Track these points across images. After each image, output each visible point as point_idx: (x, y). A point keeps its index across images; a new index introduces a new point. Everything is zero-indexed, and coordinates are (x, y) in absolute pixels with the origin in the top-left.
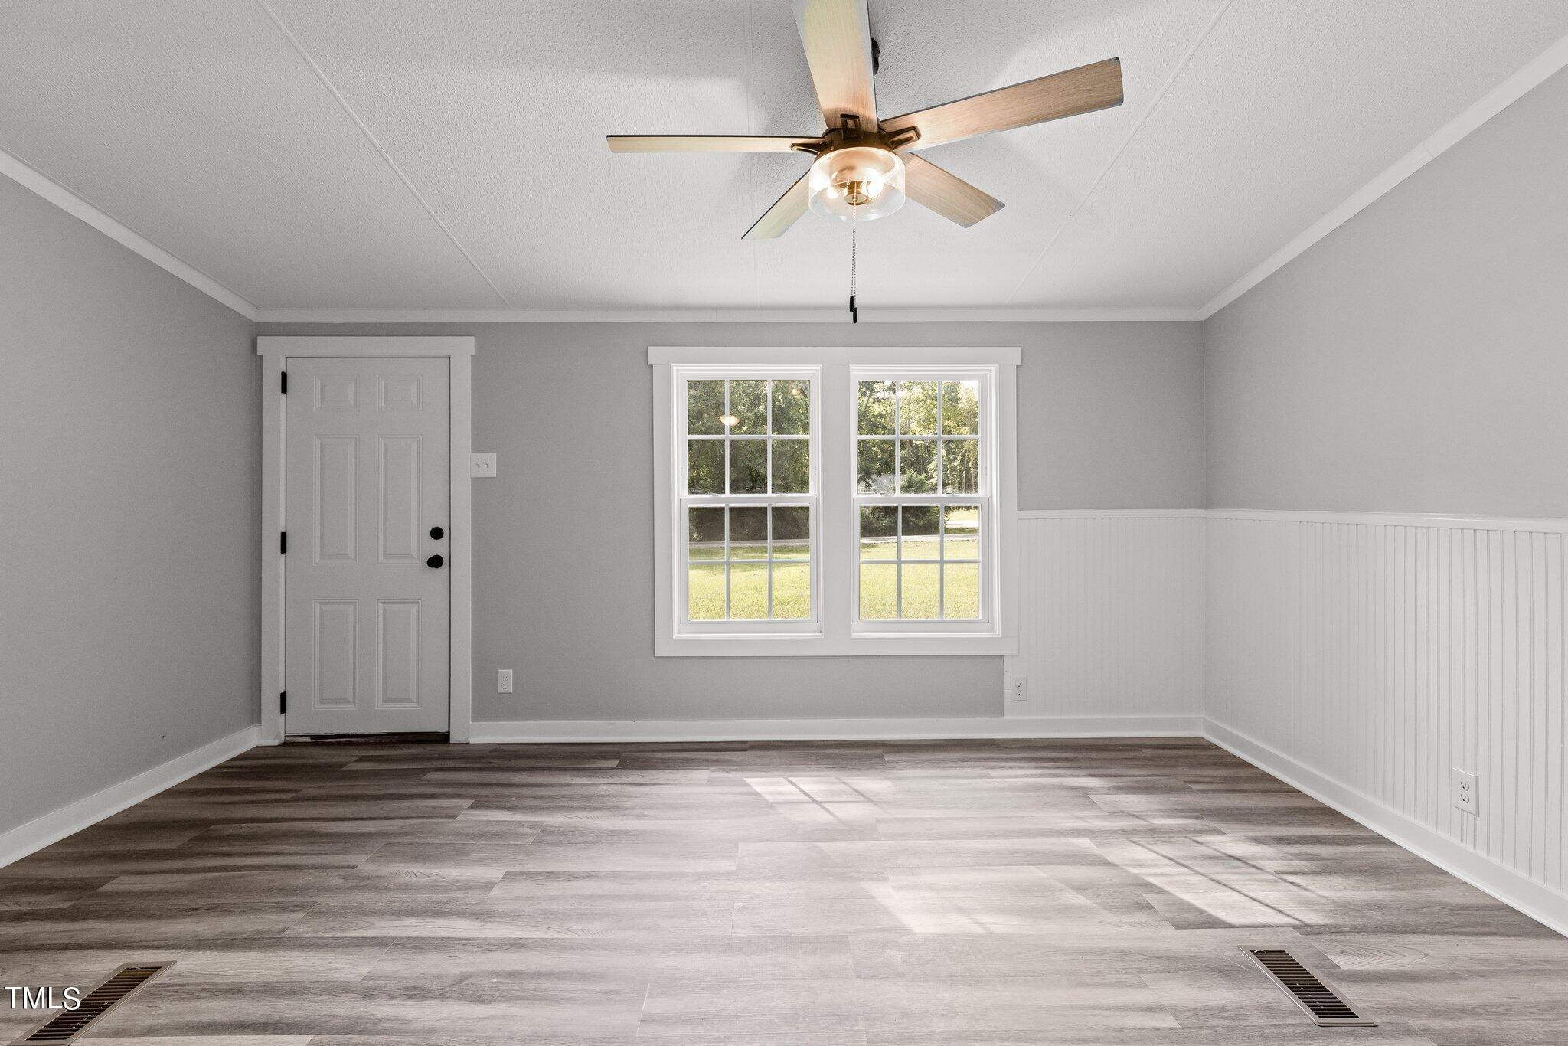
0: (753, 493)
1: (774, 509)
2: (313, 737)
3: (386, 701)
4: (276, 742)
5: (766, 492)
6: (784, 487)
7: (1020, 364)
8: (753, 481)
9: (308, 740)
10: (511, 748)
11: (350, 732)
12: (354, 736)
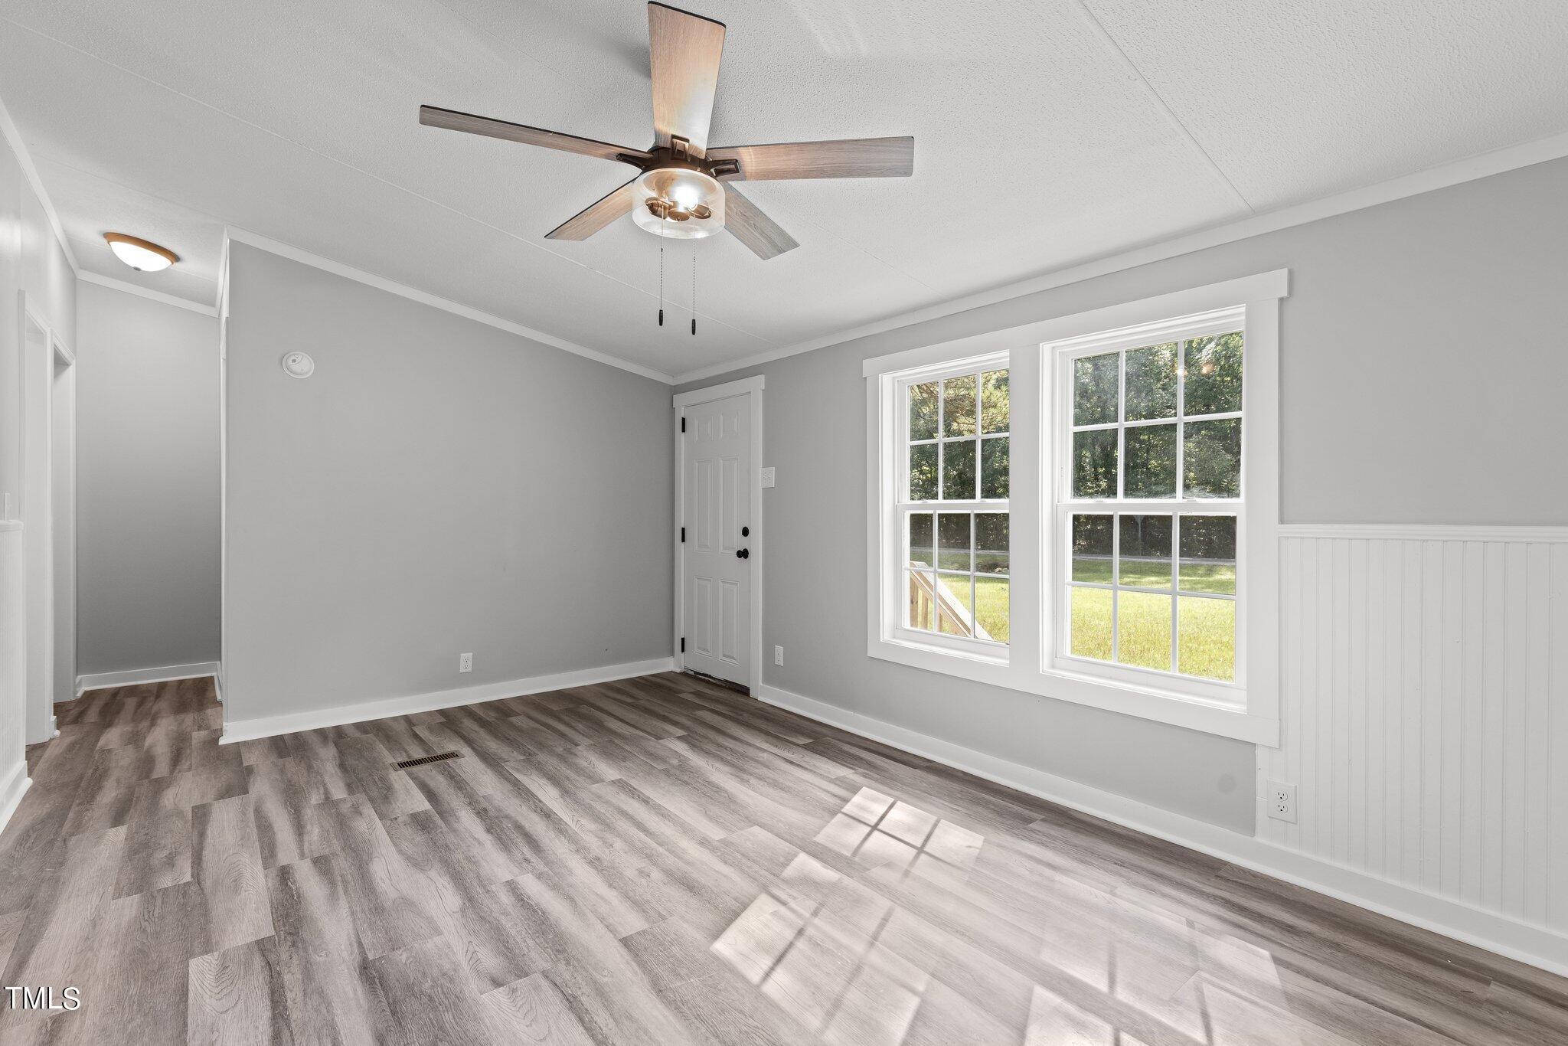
0: (963, 498)
1: (978, 516)
2: (696, 673)
3: (724, 656)
4: (678, 670)
5: (973, 497)
6: (990, 492)
7: (1285, 294)
8: (962, 487)
9: (692, 673)
10: (777, 711)
11: (709, 674)
12: (710, 677)
